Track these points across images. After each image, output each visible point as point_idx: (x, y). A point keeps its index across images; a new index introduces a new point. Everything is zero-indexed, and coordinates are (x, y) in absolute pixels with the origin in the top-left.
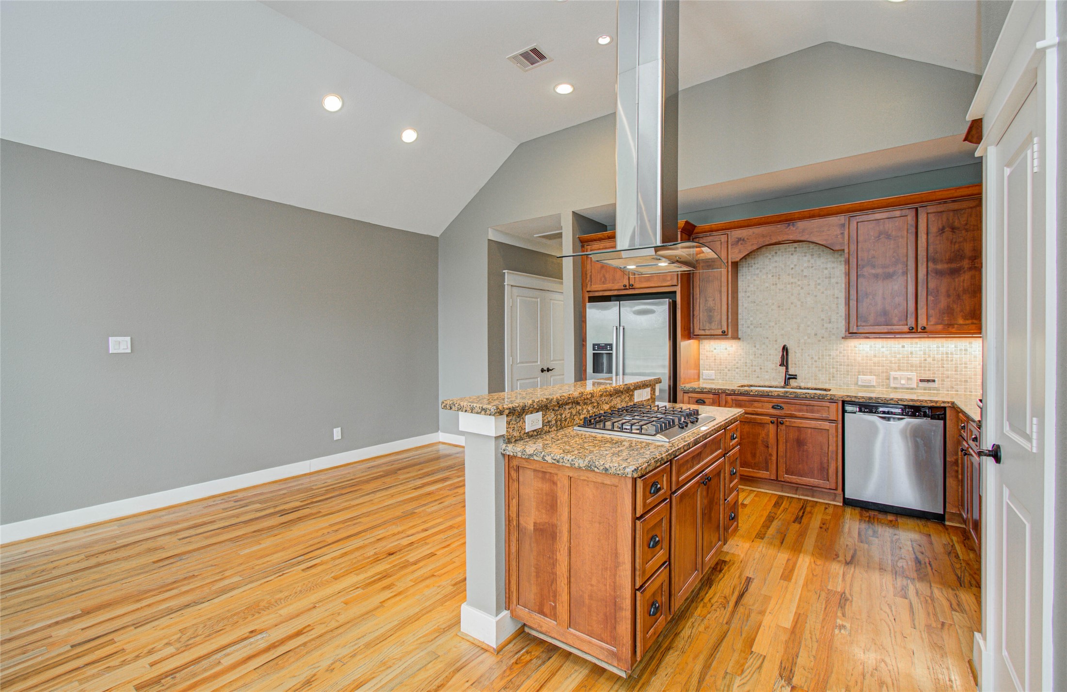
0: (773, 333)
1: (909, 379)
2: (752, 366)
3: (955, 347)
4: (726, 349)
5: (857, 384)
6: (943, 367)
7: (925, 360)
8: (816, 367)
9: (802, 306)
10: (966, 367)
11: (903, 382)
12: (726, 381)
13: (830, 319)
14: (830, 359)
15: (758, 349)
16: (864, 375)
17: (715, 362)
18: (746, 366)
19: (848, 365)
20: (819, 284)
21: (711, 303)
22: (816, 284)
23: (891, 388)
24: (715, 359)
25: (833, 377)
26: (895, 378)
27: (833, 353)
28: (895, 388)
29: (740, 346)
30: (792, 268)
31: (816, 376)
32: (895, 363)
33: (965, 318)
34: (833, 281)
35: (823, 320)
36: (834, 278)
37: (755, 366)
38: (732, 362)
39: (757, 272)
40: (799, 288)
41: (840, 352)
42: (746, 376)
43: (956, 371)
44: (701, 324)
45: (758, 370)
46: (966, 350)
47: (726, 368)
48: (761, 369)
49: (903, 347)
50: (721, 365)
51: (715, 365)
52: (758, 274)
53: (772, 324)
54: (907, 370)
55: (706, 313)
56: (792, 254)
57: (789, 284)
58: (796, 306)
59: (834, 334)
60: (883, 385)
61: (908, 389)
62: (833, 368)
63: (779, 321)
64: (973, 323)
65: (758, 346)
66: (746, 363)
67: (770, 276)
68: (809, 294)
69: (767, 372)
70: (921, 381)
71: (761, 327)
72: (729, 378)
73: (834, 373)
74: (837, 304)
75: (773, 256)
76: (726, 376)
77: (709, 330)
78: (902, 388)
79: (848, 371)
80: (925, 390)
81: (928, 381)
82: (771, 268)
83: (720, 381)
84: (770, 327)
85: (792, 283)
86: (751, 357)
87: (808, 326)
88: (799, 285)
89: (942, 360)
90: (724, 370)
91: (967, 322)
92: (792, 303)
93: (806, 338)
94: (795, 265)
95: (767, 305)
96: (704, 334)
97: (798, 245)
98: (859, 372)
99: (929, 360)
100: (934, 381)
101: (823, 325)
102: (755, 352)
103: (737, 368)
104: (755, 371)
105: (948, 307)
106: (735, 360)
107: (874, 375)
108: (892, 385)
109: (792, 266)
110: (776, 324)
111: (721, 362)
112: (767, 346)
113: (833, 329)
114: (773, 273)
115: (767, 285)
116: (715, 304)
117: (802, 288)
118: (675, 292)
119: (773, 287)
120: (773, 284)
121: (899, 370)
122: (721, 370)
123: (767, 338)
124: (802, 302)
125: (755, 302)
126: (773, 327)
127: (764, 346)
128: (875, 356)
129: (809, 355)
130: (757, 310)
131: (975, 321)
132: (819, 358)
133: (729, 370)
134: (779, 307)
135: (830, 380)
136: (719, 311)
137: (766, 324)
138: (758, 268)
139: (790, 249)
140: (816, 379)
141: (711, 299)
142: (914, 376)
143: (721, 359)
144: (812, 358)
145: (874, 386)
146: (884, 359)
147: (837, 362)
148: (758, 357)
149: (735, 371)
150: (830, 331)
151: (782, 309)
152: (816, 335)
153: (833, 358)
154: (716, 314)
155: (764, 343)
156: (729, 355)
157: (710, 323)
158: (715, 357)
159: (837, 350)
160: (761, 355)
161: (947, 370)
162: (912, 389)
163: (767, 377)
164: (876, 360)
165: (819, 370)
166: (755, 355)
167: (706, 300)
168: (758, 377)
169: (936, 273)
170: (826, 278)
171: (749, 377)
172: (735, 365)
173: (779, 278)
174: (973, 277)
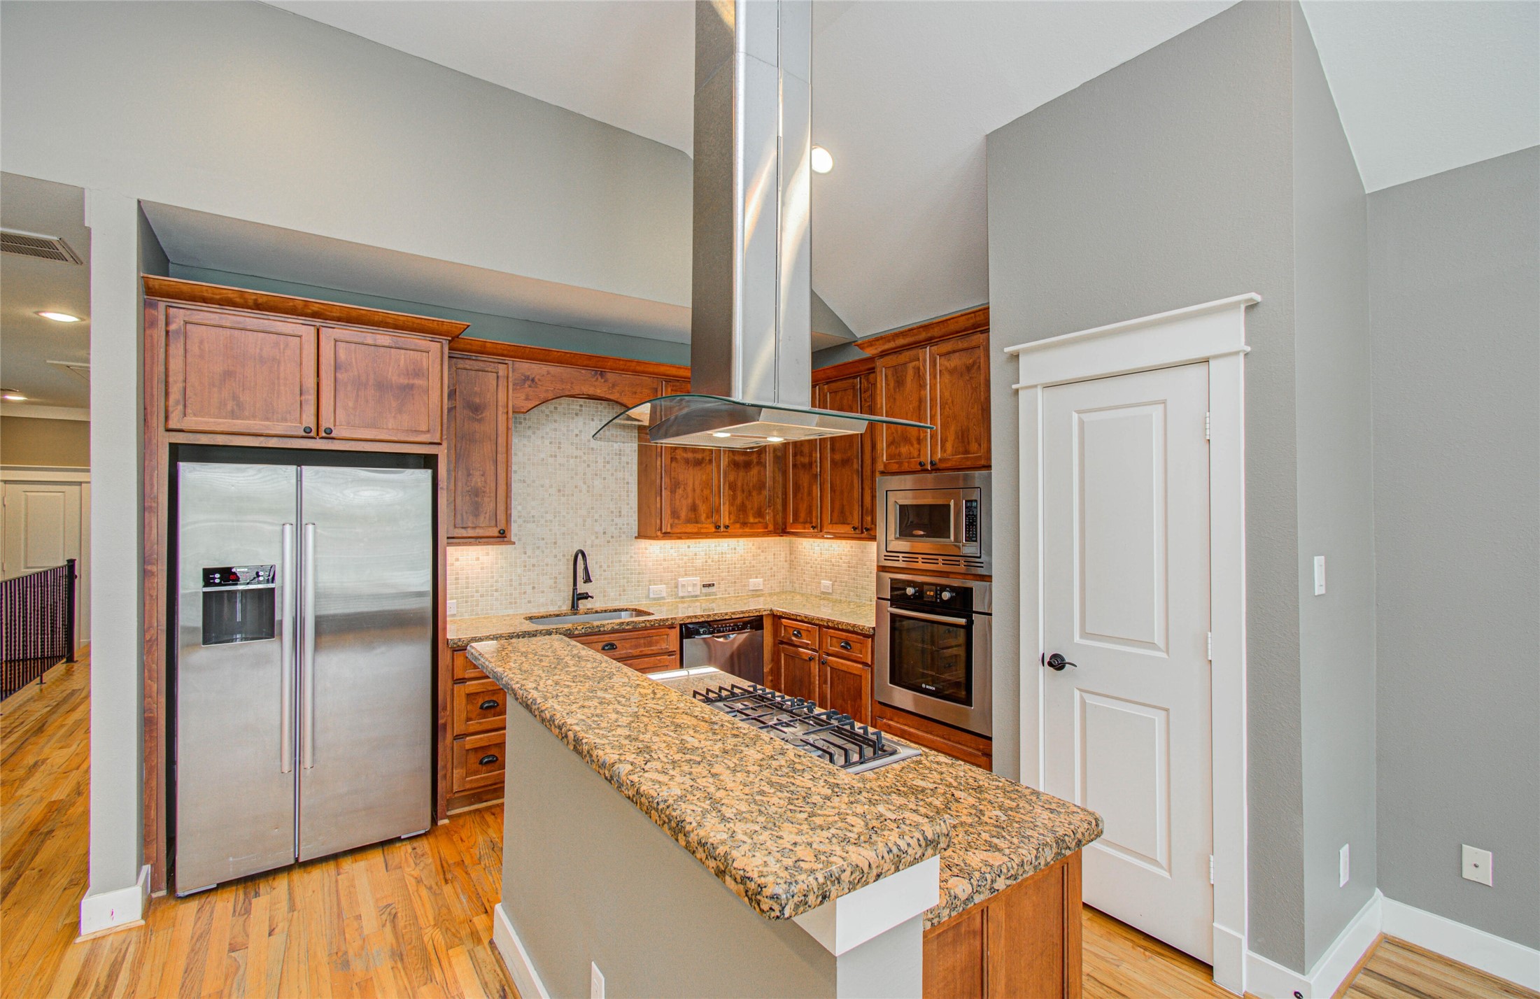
0: (550, 530)
1: (694, 585)
2: (520, 584)
3: (728, 546)
4: (478, 559)
5: (648, 597)
6: (719, 569)
7: (706, 562)
8: (605, 579)
9: (588, 491)
10: (735, 568)
11: (690, 589)
12: (477, 614)
13: (620, 512)
14: (620, 566)
15: (529, 557)
16: (655, 584)
17: (457, 583)
18: (511, 585)
19: (639, 573)
20: (608, 463)
21: (477, 480)
22: (604, 462)
23: (680, 598)
24: (457, 579)
25: (624, 591)
26: (683, 586)
27: (624, 558)
28: (683, 597)
29: (501, 554)
30: (577, 435)
31: (605, 592)
32: (682, 567)
33: (755, 517)
34: (624, 459)
35: (612, 512)
36: (624, 455)
37: (525, 584)
38: (488, 582)
39: (529, 433)
40: (586, 465)
41: (631, 557)
42: (511, 603)
43: (728, 572)
44: (459, 517)
45: (529, 589)
46: (735, 549)
47: (477, 592)
48: (534, 588)
49: (689, 547)
50: (467, 588)
51: (457, 588)
52: (529, 437)
53: (549, 517)
54: (693, 574)
55: (468, 498)
56: (577, 414)
57: (572, 457)
58: (580, 491)
59: (624, 533)
60: (672, 595)
61: (692, 596)
62: (624, 578)
63: (559, 512)
64: (760, 522)
65: (529, 552)
66: (511, 580)
67: (547, 442)
68: (596, 475)
69: (543, 592)
70: (704, 586)
71: (534, 522)
72: (482, 610)
73: (624, 586)
74: (627, 492)
75: (551, 412)
76: (477, 605)
77: (474, 528)
78: (688, 597)
79: (638, 582)
80: (706, 596)
81: (709, 585)
82: (548, 430)
83: (466, 616)
84: (546, 521)
85: (576, 457)
86: (519, 571)
87: (596, 521)
88: (584, 461)
89: (719, 561)
90: (472, 596)
91: (757, 520)
92: (576, 487)
93: (593, 538)
94: (581, 431)
95: (542, 486)
96: (465, 535)
97: (585, 402)
98: (650, 581)
99: (710, 561)
100: (713, 585)
101: (613, 520)
102: (525, 562)
103: (496, 591)
104: (525, 593)
105: (743, 503)
106: (493, 577)
107: (665, 584)
108: (681, 594)
109: (576, 432)
110: (555, 517)
111: (467, 583)
112: (543, 552)
113: (623, 525)
114: (551, 438)
115: (542, 456)
116: (485, 482)
117: (588, 466)
118: (435, 457)
119: (551, 460)
120: (551, 456)
121: (686, 575)
122: (467, 597)
123: (543, 539)
124: (588, 487)
125: (524, 482)
126: (551, 521)
127: (537, 552)
128: (665, 560)
129: (596, 563)
130: (528, 495)
131: (761, 520)
132: (608, 566)
133: (482, 596)
134: (559, 491)
135: (620, 595)
136: (493, 495)
137: (542, 517)
138: (529, 427)
139: (574, 407)
140: (604, 596)
141: (478, 473)
142: (697, 580)
143: (467, 578)
144: (601, 567)
145: (663, 598)
146: (673, 562)
147: (628, 569)
148: (529, 570)
149: (492, 595)
150: (620, 529)
151: (564, 495)
152: (605, 533)
153: (624, 565)
154: (486, 499)
155: (538, 548)
156: (482, 568)
157: (476, 515)
158: (457, 574)
159: (627, 553)
160: (534, 565)
161: (722, 572)
162: (696, 596)
163: (542, 600)
164: (665, 564)
165: (609, 583)
166: (525, 566)
167: (469, 475)
168: (529, 602)
169: (734, 465)
170: (616, 454)
171: (516, 603)
172: (492, 586)
173: (559, 448)
174: (759, 473)
